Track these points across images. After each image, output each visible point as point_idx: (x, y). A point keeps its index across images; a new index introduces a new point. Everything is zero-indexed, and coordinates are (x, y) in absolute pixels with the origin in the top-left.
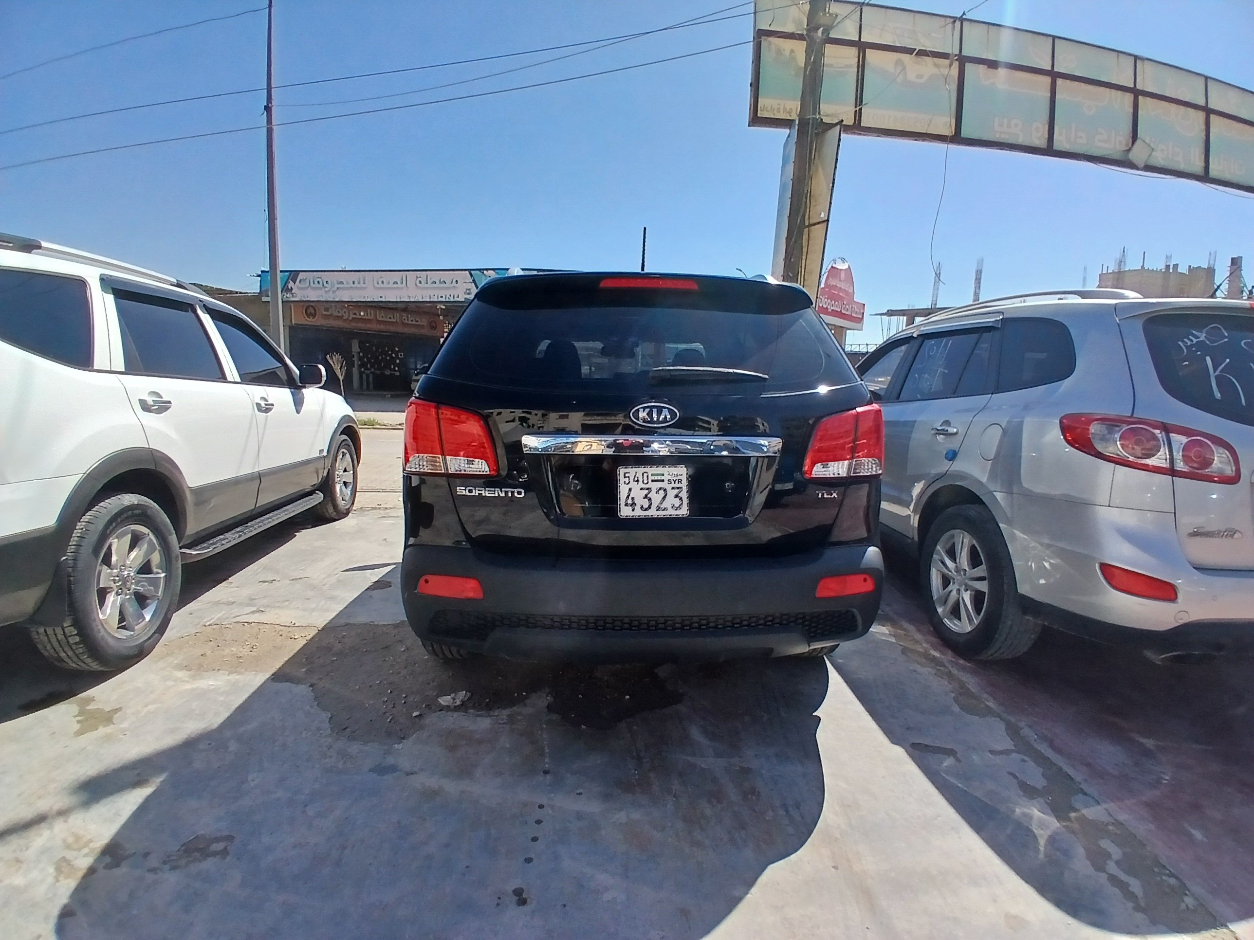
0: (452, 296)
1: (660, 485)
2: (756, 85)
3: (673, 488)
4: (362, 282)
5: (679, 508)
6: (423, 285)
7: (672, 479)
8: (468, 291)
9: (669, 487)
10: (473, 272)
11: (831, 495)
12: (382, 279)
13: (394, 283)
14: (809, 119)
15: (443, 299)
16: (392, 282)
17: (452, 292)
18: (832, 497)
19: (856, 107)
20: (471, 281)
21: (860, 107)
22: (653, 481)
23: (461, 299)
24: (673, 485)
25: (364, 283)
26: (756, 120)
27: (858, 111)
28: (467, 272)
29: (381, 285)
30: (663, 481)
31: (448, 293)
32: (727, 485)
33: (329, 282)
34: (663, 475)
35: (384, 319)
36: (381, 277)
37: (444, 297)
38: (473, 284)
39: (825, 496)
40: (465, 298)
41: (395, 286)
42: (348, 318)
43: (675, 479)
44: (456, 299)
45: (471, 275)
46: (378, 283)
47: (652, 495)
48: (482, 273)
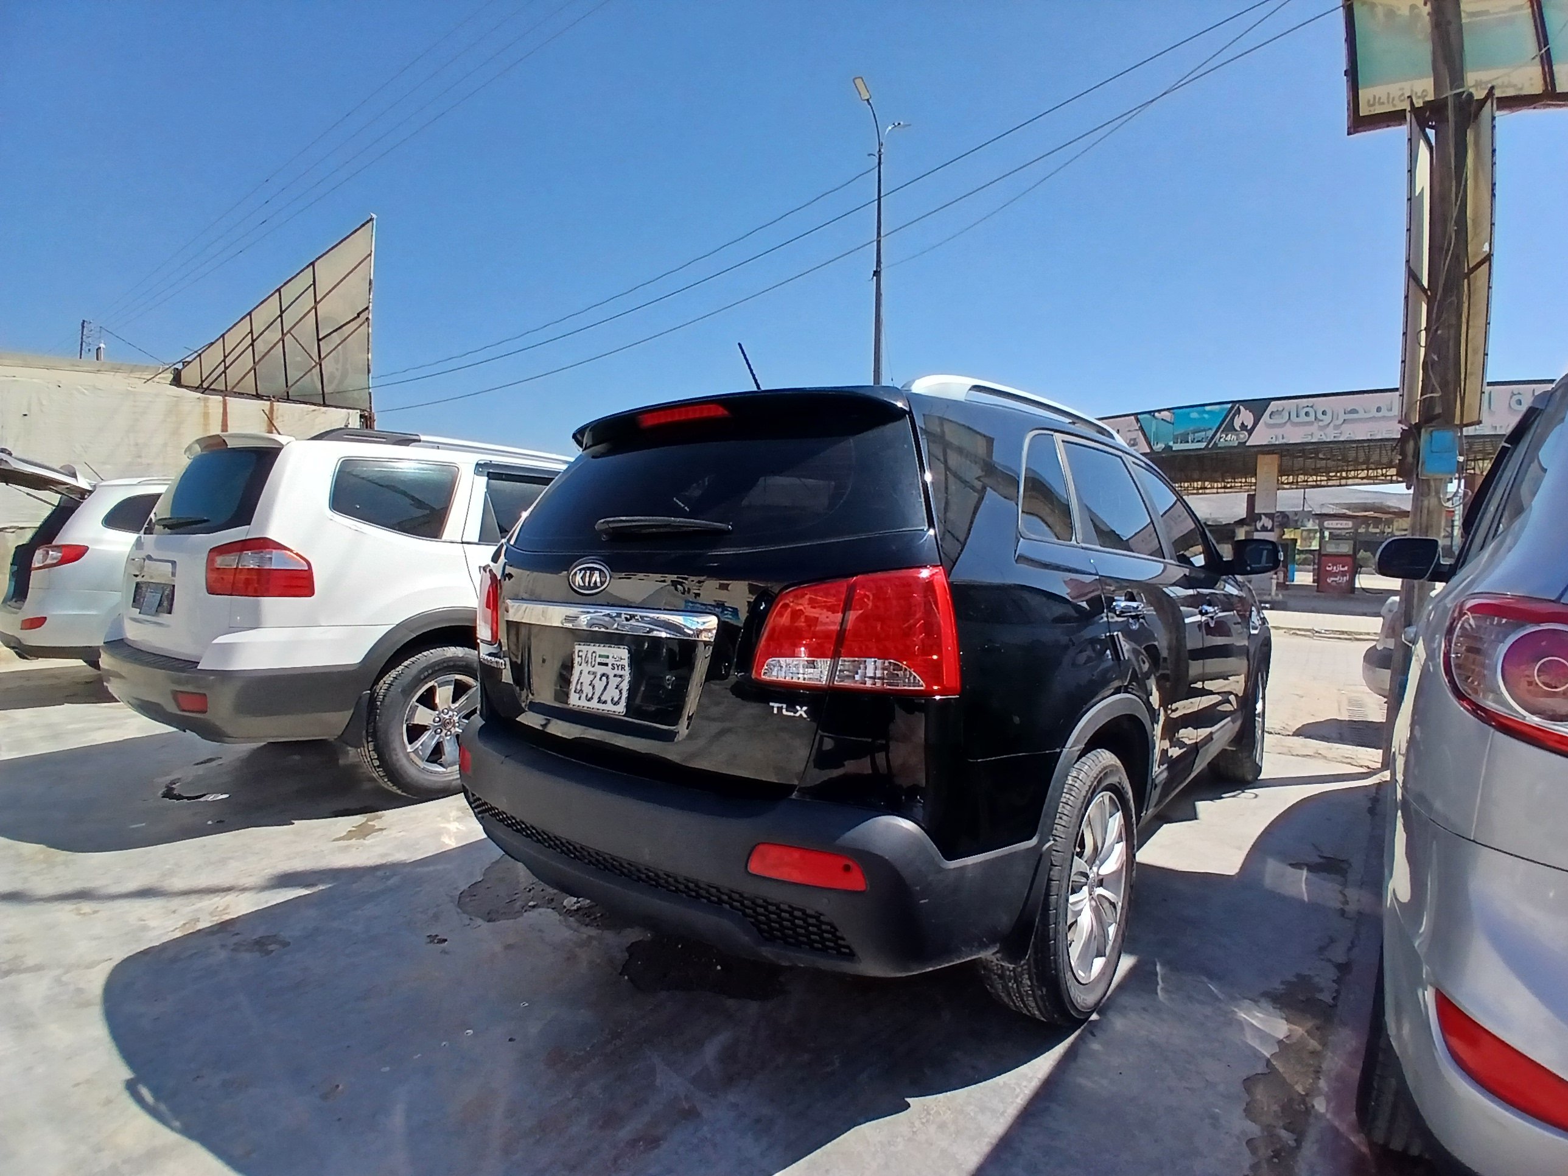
1: (603, 669)
2: (1352, 73)
3: (615, 676)
5: (616, 703)
7: (615, 663)
9: (611, 674)
11: (795, 713)
14: (1447, 97)
18: (798, 714)
19: (1540, 50)
20: (1138, 428)
21: (1546, 48)
22: (600, 664)
24: (616, 672)
26: (1359, 122)
27: (1544, 56)
28: (1133, 418)
30: (606, 665)
32: (667, 677)
34: (608, 657)
38: (1140, 431)
39: (784, 712)
43: (618, 663)
45: (1138, 420)
47: (596, 682)
48: (1154, 416)
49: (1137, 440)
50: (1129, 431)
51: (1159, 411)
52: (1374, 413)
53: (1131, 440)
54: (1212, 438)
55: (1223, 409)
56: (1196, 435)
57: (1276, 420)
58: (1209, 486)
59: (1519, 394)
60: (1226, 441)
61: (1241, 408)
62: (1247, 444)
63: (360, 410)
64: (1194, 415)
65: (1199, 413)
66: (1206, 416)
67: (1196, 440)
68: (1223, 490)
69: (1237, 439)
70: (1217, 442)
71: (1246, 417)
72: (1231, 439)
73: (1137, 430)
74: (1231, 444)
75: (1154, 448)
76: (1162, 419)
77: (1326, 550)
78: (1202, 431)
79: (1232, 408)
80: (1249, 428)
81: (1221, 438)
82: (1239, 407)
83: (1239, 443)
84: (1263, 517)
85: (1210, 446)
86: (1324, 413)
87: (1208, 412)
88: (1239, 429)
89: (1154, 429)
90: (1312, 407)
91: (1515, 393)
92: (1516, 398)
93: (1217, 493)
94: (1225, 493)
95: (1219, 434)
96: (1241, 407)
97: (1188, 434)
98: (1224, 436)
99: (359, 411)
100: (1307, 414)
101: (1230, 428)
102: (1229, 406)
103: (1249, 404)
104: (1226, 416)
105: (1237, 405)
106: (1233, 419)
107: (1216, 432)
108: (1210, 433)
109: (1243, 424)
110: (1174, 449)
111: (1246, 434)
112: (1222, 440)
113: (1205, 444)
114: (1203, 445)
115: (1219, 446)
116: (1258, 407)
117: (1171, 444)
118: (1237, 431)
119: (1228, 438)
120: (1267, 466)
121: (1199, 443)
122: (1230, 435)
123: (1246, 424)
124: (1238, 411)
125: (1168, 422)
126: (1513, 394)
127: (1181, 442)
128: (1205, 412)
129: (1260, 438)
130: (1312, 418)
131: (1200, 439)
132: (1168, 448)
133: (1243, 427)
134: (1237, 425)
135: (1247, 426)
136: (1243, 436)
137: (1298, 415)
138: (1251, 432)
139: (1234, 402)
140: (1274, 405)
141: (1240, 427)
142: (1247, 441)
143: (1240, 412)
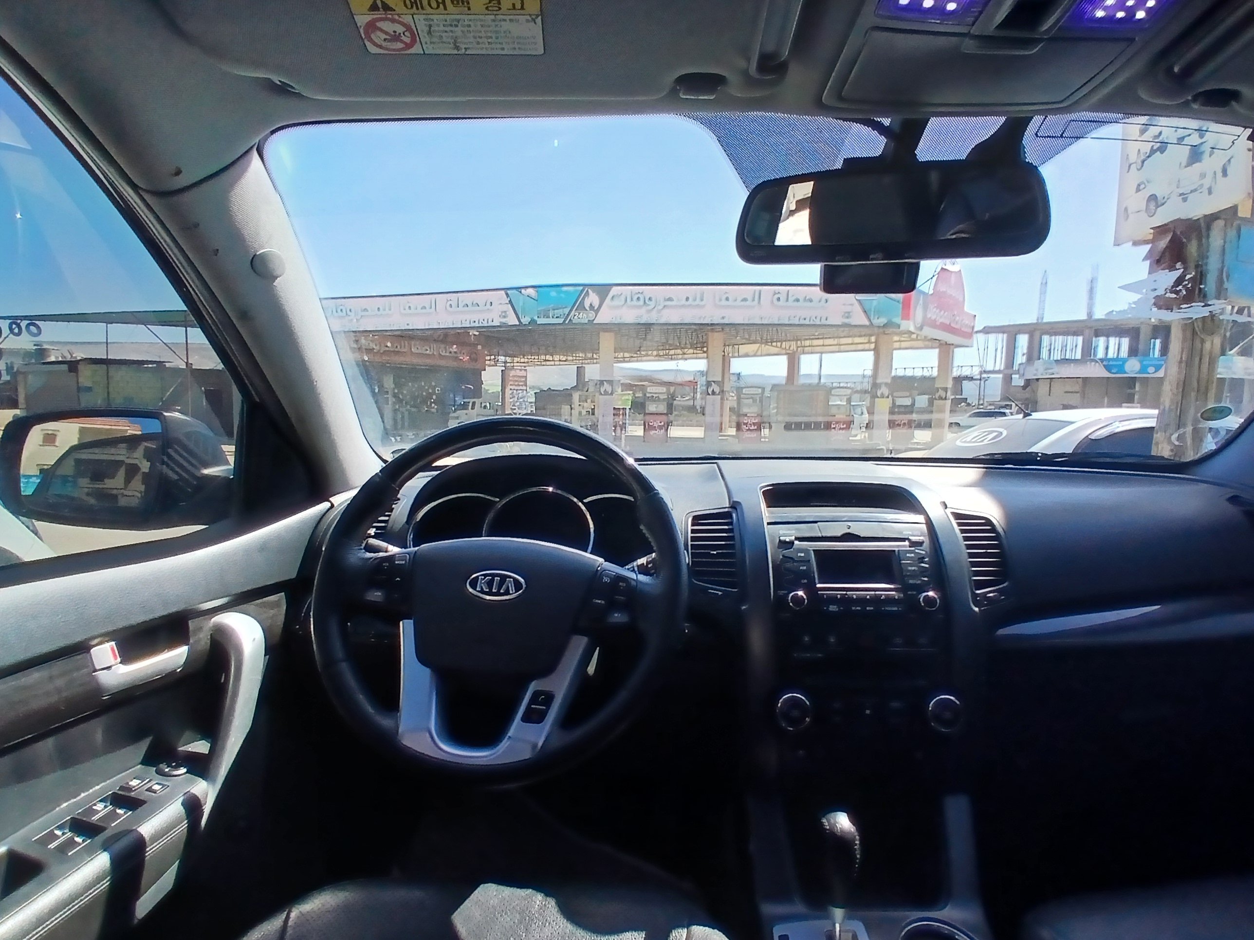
0: (486, 320)
4: (387, 309)
6: (454, 308)
8: (503, 314)
10: (509, 292)
12: (409, 305)
13: (422, 309)
15: (476, 325)
16: (419, 307)
17: (486, 316)
20: (508, 302)
23: (496, 323)
25: (390, 310)
28: (503, 292)
29: (408, 311)
31: (481, 316)
33: (353, 310)
35: (420, 351)
36: (408, 302)
37: (477, 322)
38: (509, 305)
40: (501, 322)
41: (424, 311)
42: (379, 350)
44: (490, 324)
45: (507, 295)
46: (405, 309)
48: (521, 292)
49: (508, 313)
50: (501, 304)
51: (527, 287)
52: (684, 302)
53: (502, 312)
54: (568, 315)
55: (576, 291)
56: (556, 311)
57: (616, 302)
59: (779, 293)
60: (579, 318)
62: (595, 322)
64: (553, 293)
65: (559, 292)
66: (562, 295)
67: (555, 317)
68: (559, 363)
69: (587, 318)
70: (572, 318)
71: (593, 298)
72: (583, 317)
73: (507, 304)
74: (582, 321)
75: (522, 321)
76: (528, 295)
77: (648, 409)
78: (560, 308)
79: (582, 291)
80: (596, 308)
81: (575, 315)
82: (587, 291)
83: (589, 320)
84: (605, 383)
85: (566, 322)
86: (650, 299)
87: (566, 292)
88: (588, 309)
89: (521, 304)
90: (642, 293)
91: (777, 292)
92: (777, 296)
95: (573, 312)
96: (589, 290)
97: (549, 310)
98: (578, 314)
100: (638, 299)
101: (582, 307)
102: (581, 288)
103: (596, 288)
104: (580, 295)
105: (587, 288)
106: (583, 299)
107: (571, 311)
108: (567, 311)
109: (591, 304)
110: (538, 323)
111: (593, 313)
112: (576, 317)
113: (563, 319)
114: (561, 321)
115: (574, 322)
116: (603, 290)
117: (536, 318)
118: (587, 310)
119: (580, 316)
120: (607, 342)
121: (558, 319)
122: (581, 314)
123: (593, 305)
124: (587, 294)
125: (532, 298)
126: (775, 294)
127: (544, 317)
128: (562, 292)
129: (604, 317)
130: (641, 302)
131: (559, 315)
132: (533, 322)
133: (591, 307)
134: (587, 304)
135: (594, 307)
136: (592, 315)
137: (632, 300)
138: (597, 311)
139: (585, 285)
140: (615, 290)
141: (589, 307)
142: (594, 320)
143: (588, 294)
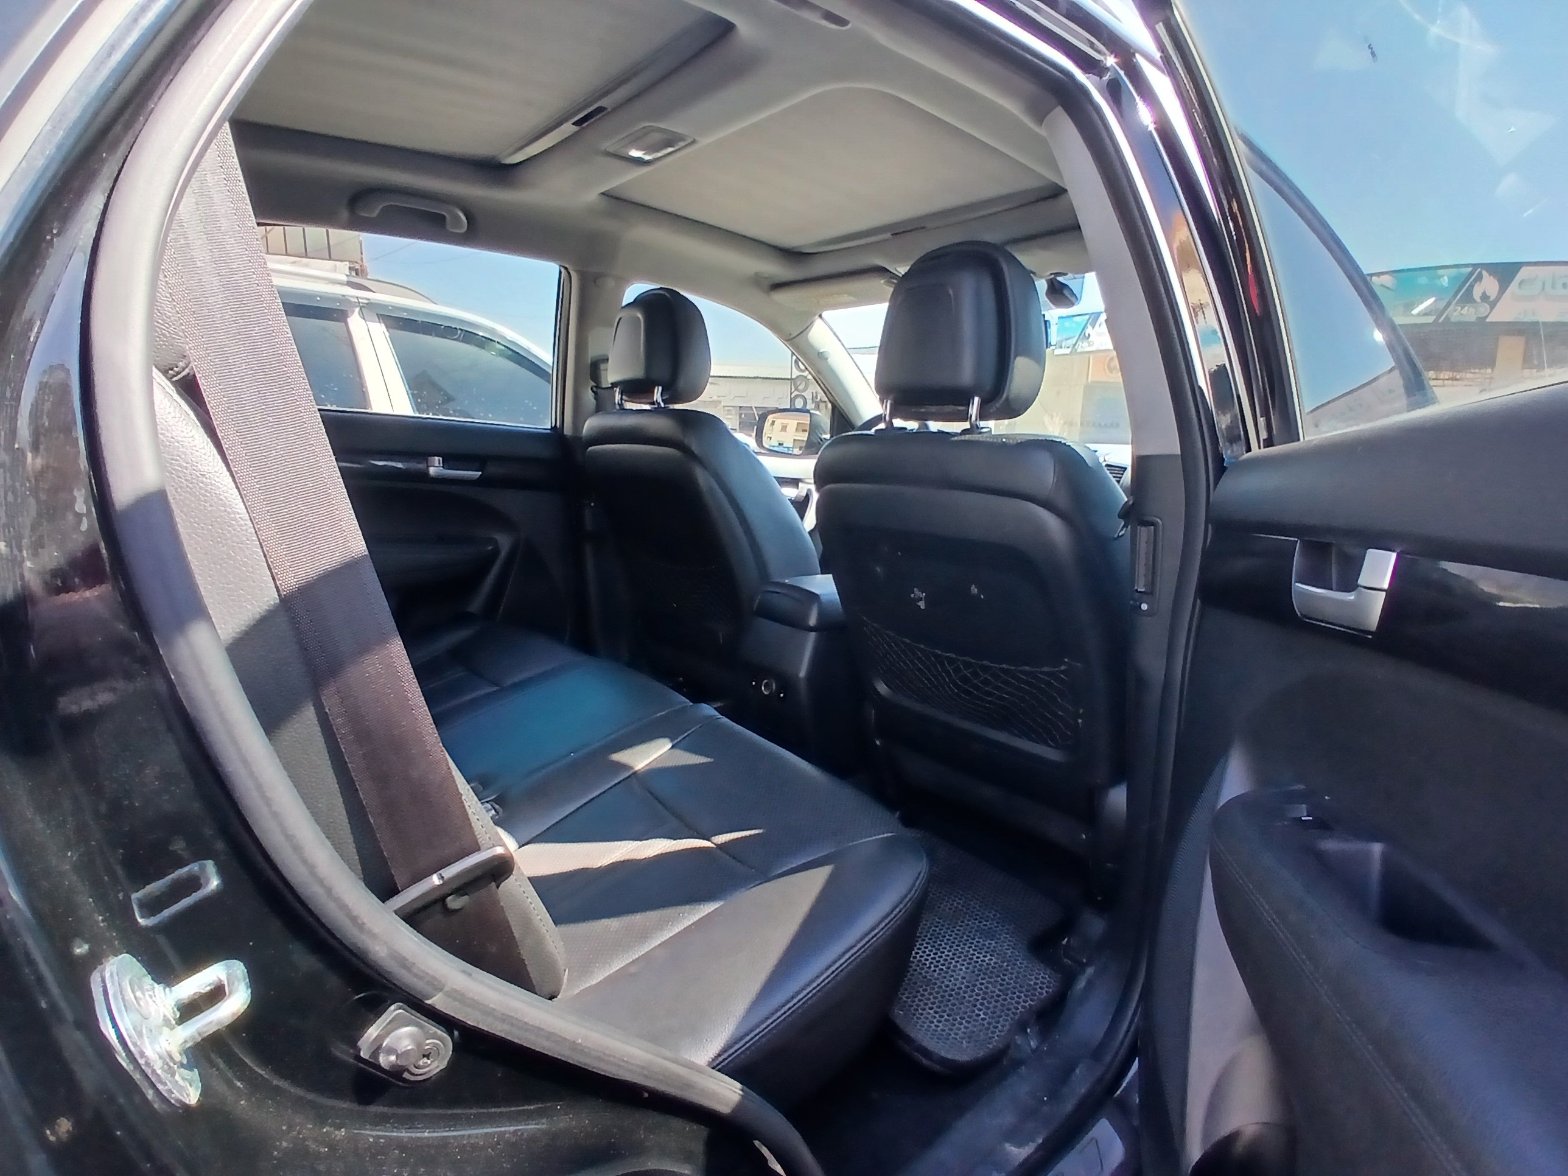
51: (1378, 274)
54: (1444, 310)
55: (1461, 274)
56: (1423, 305)
57: (1526, 291)
58: (1434, 377)
60: (1462, 314)
61: (1484, 273)
62: (1488, 320)
63: (350, 261)
64: (1422, 280)
65: (1430, 278)
68: (1450, 382)
69: (1475, 314)
70: (1450, 315)
71: (1489, 285)
72: (1467, 314)
74: (1467, 319)
76: (1382, 285)
78: (1431, 303)
79: (1471, 274)
80: (1492, 299)
81: (1455, 310)
82: (1481, 272)
83: (1478, 318)
85: (1440, 321)
87: (1442, 277)
88: (1479, 300)
93: (1443, 386)
94: (1453, 386)
95: (1453, 305)
97: (1412, 306)
98: (1460, 308)
99: (348, 263)
100: (1564, 285)
101: (1468, 298)
102: (1470, 269)
103: (1494, 269)
105: (1479, 270)
106: (1472, 286)
107: (1450, 303)
109: (1484, 293)
111: (1487, 306)
112: (1456, 314)
113: (1434, 317)
114: (1429, 319)
115: (1452, 321)
116: (1505, 272)
118: (1476, 302)
119: (1465, 311)
120: (1510, 350)
121: (1425, 317)
122: (1466, 308)
123: (1488, 294)
124: (1479, 278)
125: (1388, 288)
127: (1402, 316)
128: (1438, 276)
129: (1504, 313)
131: (1426, 312)
133: (1485, 297)
134: (1477, 293)
135: (1489, 297)
136: (1484, 309)
137: (1553, 287)
138: (1493, 305)
139: (1475, 266)
140: (1524, 273)
141: (1481, 298)
142: (1488, 316)
143: (1482, 278)
